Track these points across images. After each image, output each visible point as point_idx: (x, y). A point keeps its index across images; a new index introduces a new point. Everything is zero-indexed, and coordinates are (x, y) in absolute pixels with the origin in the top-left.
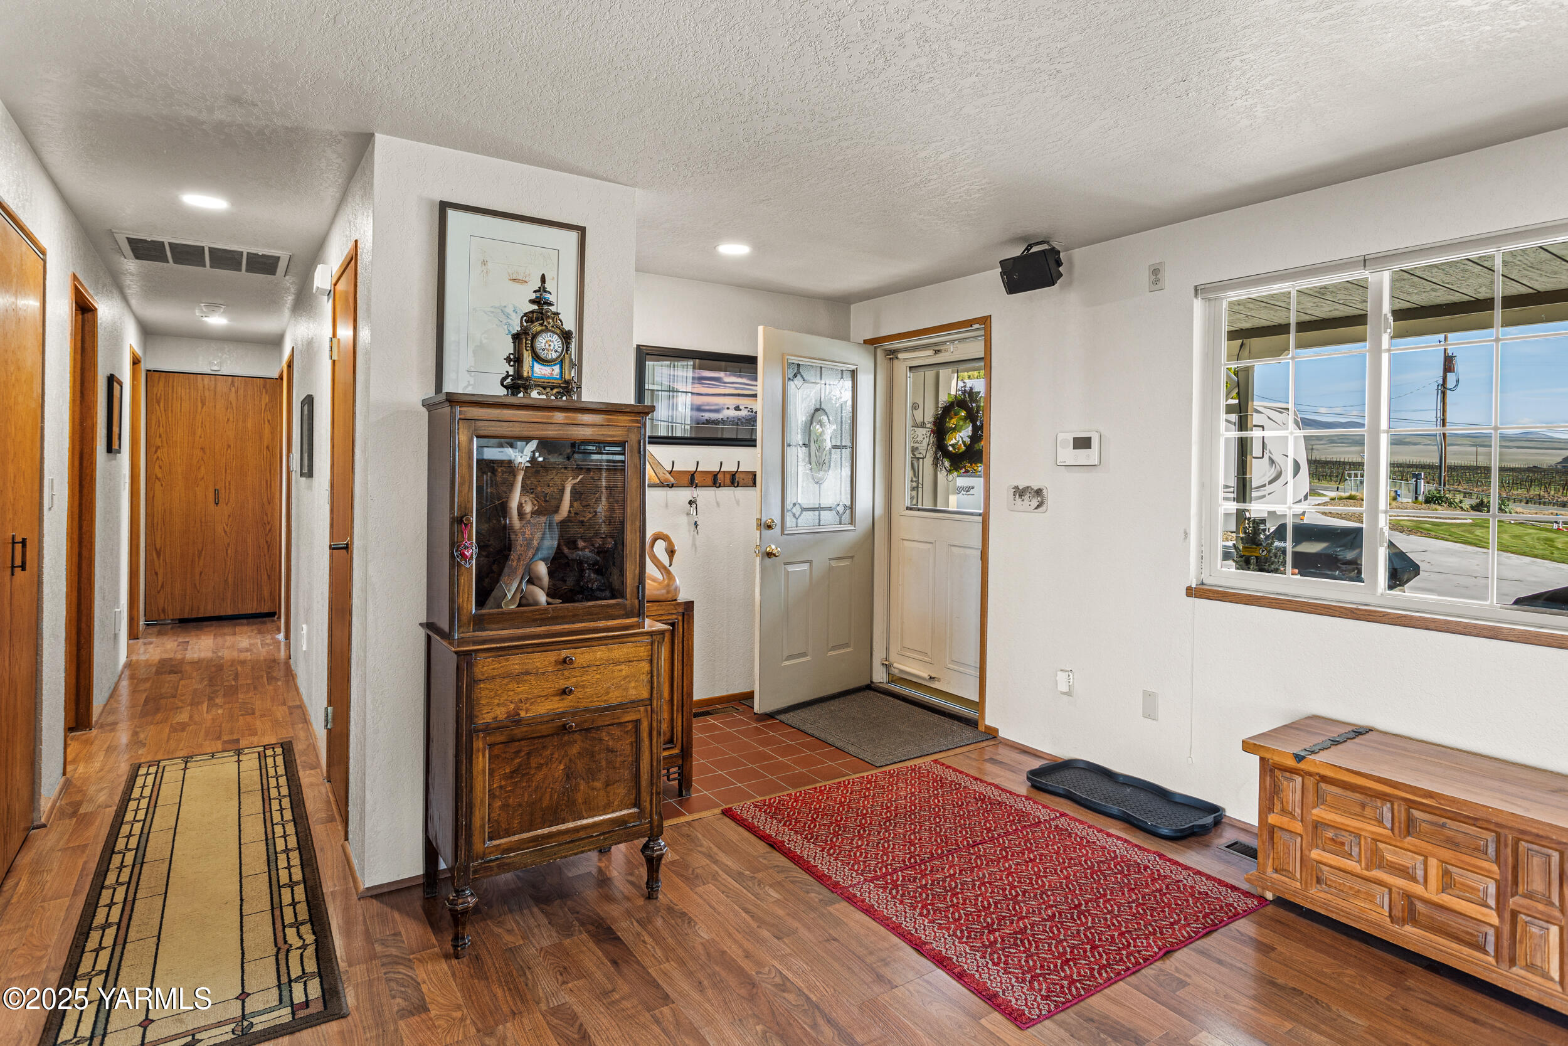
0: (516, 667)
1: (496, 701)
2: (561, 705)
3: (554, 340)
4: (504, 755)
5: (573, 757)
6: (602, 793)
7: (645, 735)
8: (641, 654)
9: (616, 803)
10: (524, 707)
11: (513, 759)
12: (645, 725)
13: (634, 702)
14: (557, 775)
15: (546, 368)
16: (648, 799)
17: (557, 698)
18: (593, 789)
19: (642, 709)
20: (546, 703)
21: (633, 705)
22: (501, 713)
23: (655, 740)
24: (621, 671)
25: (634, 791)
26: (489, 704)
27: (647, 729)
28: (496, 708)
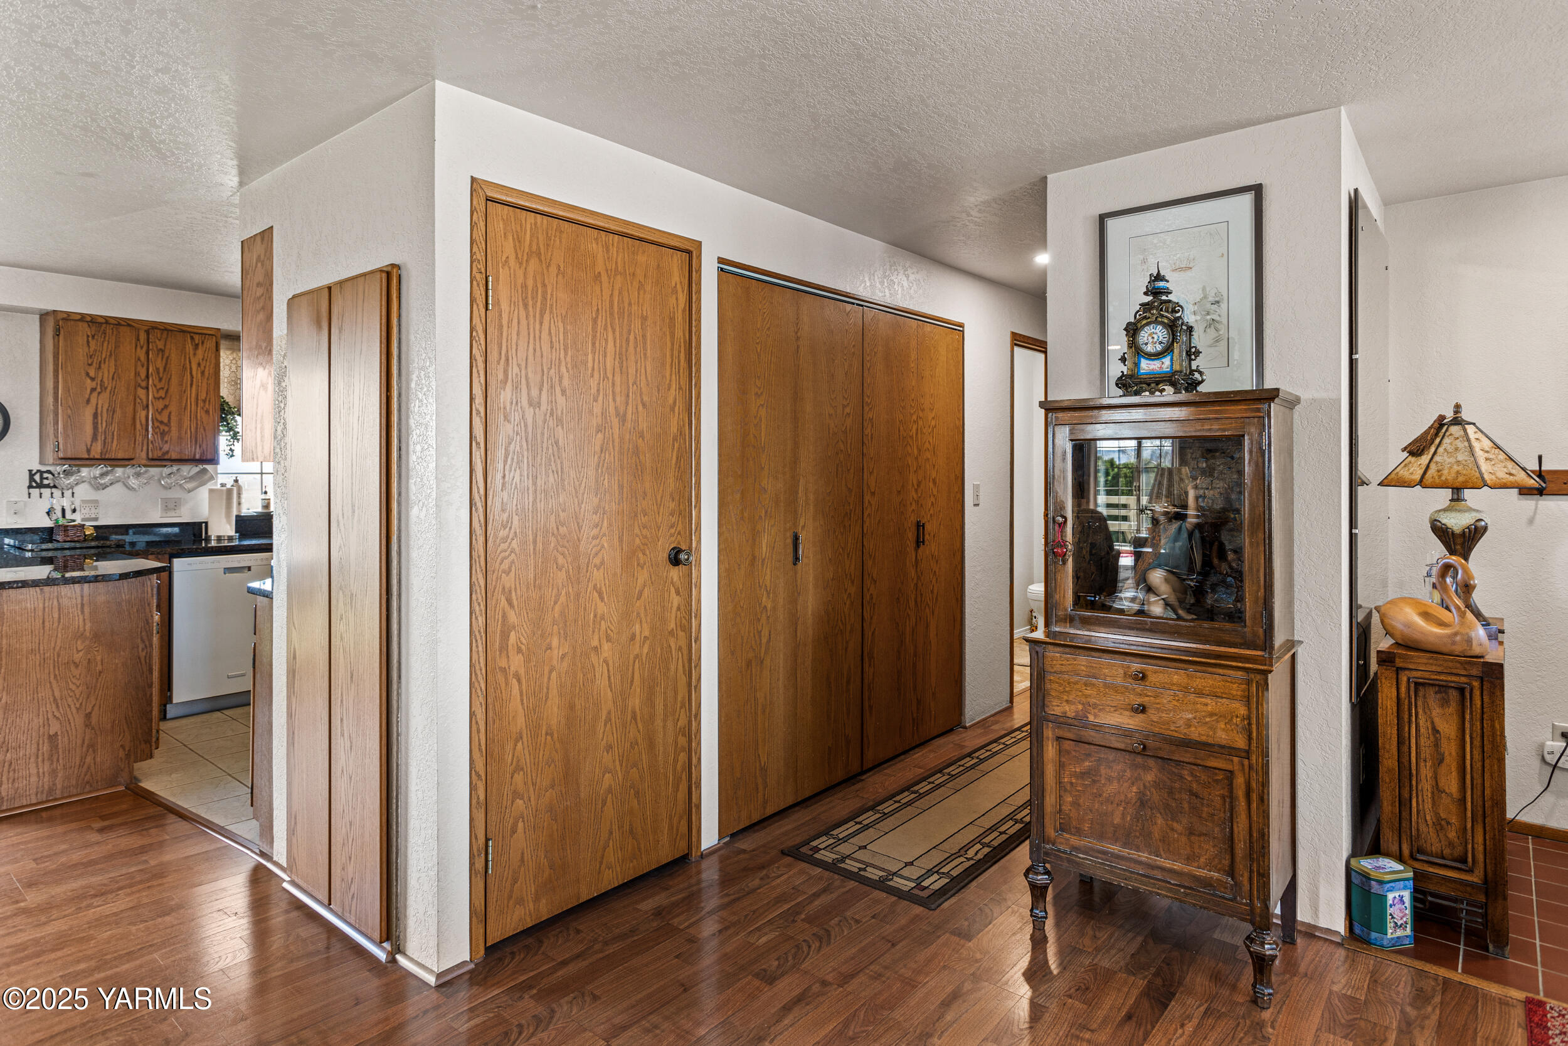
0: (1083, 668)
1: (1065, 697)
2: (1131, 722)
3: (1157, 331)
4: (1074, 753)
5: (1147, 784)
6: (1184, 839)
7: (1240, 793)
8: (1235, 693)
9: (1202, 860)
10: (1093, 711)
11: (1083, 761)
12: (1240, 781)
13: (1223, 747)
14: (1129, 796)
15: (1155, 362)
16: (1246, 875)
17: (1127, 713)
18: (1172, 829)
19: (1236, 759)
20: (1116, 715)
21: (1222, 751)
22: (1070, 710)
23: (1254, 805)
24: (1206, 705)
25: (1228, 857)
26: (1059, 698)
27: (1243, 786)
28: (1064, 704)
